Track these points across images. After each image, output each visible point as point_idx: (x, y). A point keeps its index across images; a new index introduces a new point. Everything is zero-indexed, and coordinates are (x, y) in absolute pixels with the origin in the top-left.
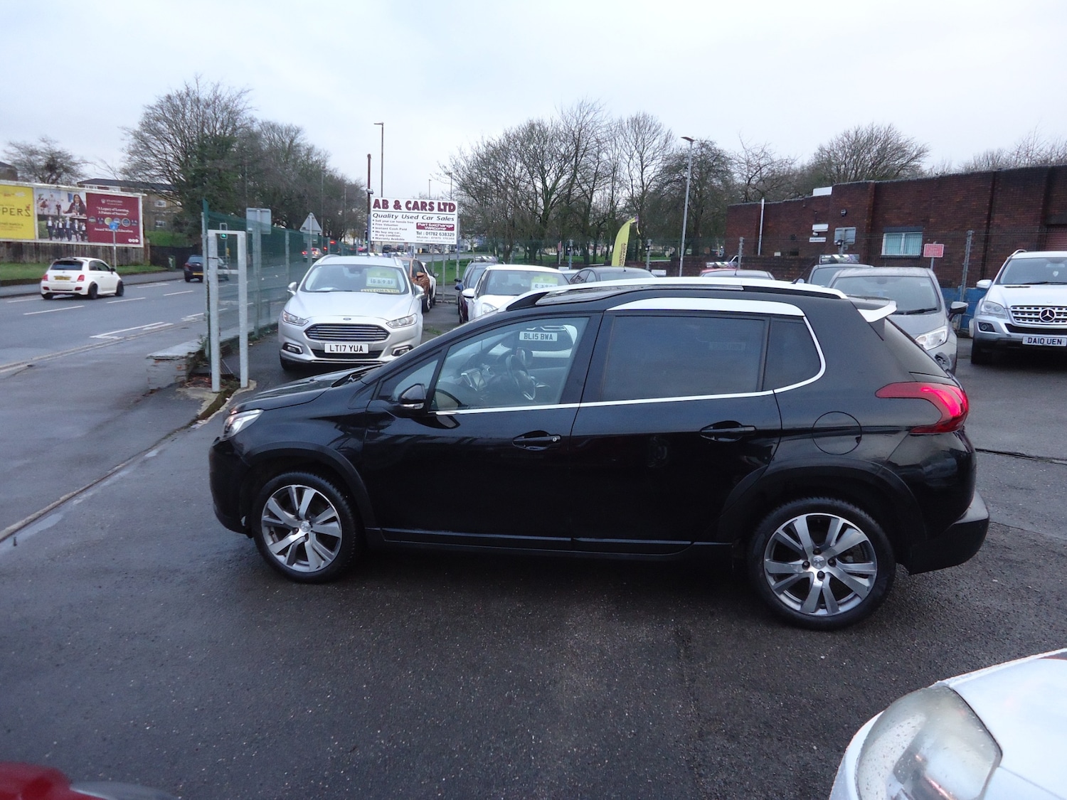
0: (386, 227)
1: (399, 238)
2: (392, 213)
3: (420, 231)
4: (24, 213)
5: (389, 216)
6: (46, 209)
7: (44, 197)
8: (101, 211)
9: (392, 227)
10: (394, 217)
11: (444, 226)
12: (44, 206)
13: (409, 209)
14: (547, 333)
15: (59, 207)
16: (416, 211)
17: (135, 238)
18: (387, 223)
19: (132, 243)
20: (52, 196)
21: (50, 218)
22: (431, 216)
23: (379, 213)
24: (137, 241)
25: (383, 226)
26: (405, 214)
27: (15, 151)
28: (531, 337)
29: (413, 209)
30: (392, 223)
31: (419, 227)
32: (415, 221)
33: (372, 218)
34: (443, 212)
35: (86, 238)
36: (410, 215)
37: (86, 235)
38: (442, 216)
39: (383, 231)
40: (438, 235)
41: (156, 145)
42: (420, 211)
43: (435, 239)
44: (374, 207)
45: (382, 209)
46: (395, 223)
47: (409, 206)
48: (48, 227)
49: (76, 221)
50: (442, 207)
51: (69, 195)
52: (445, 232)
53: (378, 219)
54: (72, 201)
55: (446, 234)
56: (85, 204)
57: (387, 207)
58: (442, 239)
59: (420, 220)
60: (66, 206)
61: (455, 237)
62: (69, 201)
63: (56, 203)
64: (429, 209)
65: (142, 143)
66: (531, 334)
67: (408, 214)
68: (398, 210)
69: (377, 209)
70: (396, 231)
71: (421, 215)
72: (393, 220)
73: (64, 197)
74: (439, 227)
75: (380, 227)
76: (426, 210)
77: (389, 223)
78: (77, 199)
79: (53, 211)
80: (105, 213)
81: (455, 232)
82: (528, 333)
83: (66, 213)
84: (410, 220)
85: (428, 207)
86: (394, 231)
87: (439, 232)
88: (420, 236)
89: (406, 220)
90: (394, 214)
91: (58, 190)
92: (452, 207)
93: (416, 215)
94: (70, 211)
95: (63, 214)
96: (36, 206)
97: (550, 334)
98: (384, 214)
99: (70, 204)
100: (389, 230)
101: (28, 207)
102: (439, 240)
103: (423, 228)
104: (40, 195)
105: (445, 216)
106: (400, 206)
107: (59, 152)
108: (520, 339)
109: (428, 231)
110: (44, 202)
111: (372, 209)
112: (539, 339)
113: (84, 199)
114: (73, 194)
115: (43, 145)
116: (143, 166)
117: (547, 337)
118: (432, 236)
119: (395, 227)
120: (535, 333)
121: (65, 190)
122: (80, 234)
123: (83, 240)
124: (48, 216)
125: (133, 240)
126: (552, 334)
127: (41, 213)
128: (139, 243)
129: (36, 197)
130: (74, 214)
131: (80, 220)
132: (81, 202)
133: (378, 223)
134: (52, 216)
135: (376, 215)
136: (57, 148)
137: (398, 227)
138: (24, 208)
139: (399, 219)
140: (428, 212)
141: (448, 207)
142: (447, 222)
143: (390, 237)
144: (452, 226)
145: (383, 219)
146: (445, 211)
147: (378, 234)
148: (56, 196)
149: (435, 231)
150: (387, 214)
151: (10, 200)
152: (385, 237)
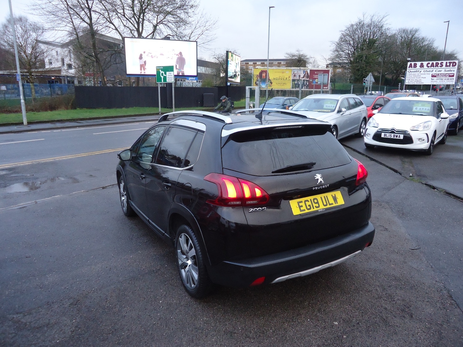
0: (414, 77)
1: (421, 82)
2: (418, 70)
3: (433, 78)
4: (288, 79)
5: (416, 71)
6: (295, 77)
7: (295, 73)
8: (314, 76)
9: (418, 77)
10: (419, 72)
11: (448, 75)
12: (295, 76)
13: (428, 67)
14: (397, 135)
15: (300, 76)
16: (432, 67)
17: (326, 87)
18: (415, 75)
19: (325, 89)
20: (298, 72)
21: (296, 81)
22: (440, 70)
23: (411, 70)
24: (327, 88)
25: (413, 77)
26: (425, 70)
27: (288, 56)
28: (388, 136)
29: (431, 67)
30: (418, 75)
31: (433, 76)
32: (431, 73)
33: (407, 73)
34: (449, 67)
35: (308, 87)
36: (428, 70)
37: (308, 86)
38: (447, 69)
39: (412, 79)
40: (444, 80)
41: (345, 47)
42: (435, 68)
43: (441, 82)
44: (409, 67)
45: (413, 68)
46: (420, 75)
47: (429, 65)
48: (295, 84)
49: (305, 81)
50: (448, 64)
51: (304, 71)
52: (448, 78)
53: (411, 73)
54: (305, 73)
55: (448, 79)
56: (309, 74)
57: (416, 67)
58: (446, 82)
59: (434, 73)
60: (302, 75)
61: (454, 80)
62: (304, 73)
63: (299, 75)
64: (440, 66)
65: (339, 47)
66: (388, 134)
67: (427, 70)
68: (422, 68)
69: (410, 68)
70: (420, 79)
71: (434, 70)
72: (418, 73)
73: (302, 72)
74: (445, 75)
75: (411, 77)
76: (438, 67)
77: (416, 75)
78: (306, 73)
79: (297, 78)
80: (316, 77)
81: (455, 77)
82: (386, 134)
83: (302, 78)
84: (428, 73)
85: (439, 65)
86: (418, 79)
87: (444, 78)
88: (433, 81)
89: (426, 73)
90: (419, 70)
91: (300, 69)
92: (454, 64)
93: (432, 70)
94: (303, 77)
95: (301, 79)
96: (292, 76)
97: (399, 135)
98: (413, 70)
99: (304, 74)
100: (416, 79)
101: (289, 77)
102: (444, 82)
103: (435, 76)
104: (294, 72)
105: (449, 69)
106: (424, 66)
107: (302, 55)
108: (382, 137)
109: (438, 78)
110: (295, 75)
111: (408, 68)
112: (392, 137)
113: (309, 72)
114: (305, 71)
115: (297, 52)
116: (339, 56)
117: (397, 136)
118: (440, 80)
119: (419, 77)
120: (390, 134)
121: (303, 69)
122: (306, 86)
123: (307, 88)
124: (296, 80)
125: (326, 88)
126: (400, 135)
127: (293, 79)
128: (328, 89)
129: (292, 73)
130: (305, 78)
131: (307, 81)
132: (308, 73)
133: (410, 75)
134: (297, 80)
135: (409, 71)
136: (301, 53)
137: (421, 77)
138: (288, 77)
139: (422, 72)
140: (439, 67)
141: (451, 64)
142: (450, 72)
143: (416, 82)
144: (453, 74)
145: (413, 73)
146: (450, 66)
147: (410, 81)
148: (299, 72)
149: (442, 78)
150: (415, 70)
151: (284, 74)
152: (413, 82)
